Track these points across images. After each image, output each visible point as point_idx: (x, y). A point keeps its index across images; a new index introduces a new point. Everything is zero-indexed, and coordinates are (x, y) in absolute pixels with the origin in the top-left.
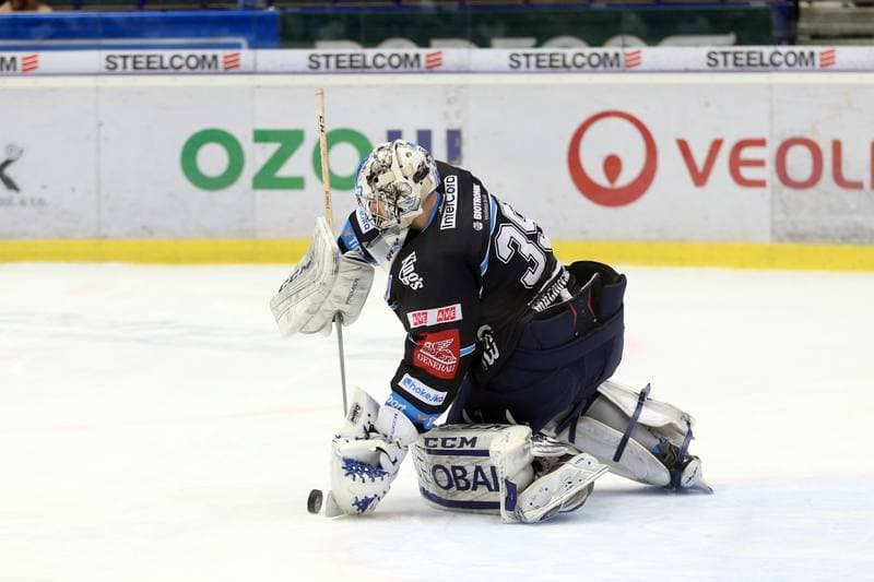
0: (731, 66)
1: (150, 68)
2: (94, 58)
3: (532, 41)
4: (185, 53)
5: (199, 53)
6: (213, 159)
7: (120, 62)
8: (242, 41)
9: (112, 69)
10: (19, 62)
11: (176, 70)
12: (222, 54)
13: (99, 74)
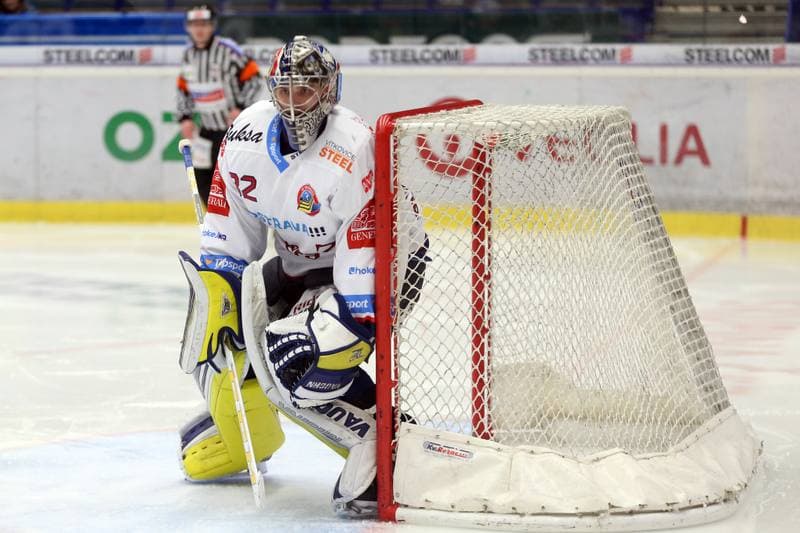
0: (548, 61)
1: (79, 60)
2: (35, 52)
3: (422, 39)
4: (108, 48)
5: (119, 48)
6: (130, 136)
7: (55, 56)
9: (48, 60)
11: (100, 62)
12: (137, 49)
13: (36, 65)
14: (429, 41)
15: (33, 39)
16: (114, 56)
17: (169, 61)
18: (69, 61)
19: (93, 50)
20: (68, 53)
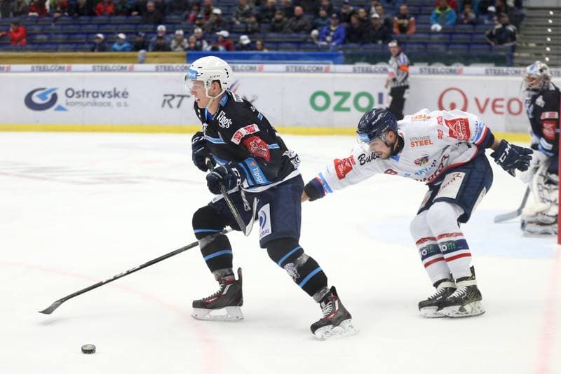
0: (493, 74)
1: (300, 71)
2: (282, 67)
3: (427, 64)
4: (312, 66)
5: (316, 66)
6: (320, 101)
7: (290, 68)
8: (331, 62)
9: (287, 70)
10: (257, 68)
11: (308, 71)
12: (324, 66)
13: (283, 72)
14: (430, 64)
15: (283, 62)
16: (314, 69)
17: (337, 71)
18: (296, 71)
19: (306, 66)
20: (296, 68)
